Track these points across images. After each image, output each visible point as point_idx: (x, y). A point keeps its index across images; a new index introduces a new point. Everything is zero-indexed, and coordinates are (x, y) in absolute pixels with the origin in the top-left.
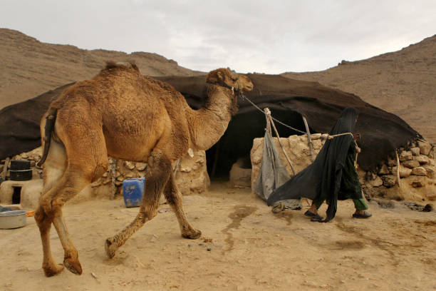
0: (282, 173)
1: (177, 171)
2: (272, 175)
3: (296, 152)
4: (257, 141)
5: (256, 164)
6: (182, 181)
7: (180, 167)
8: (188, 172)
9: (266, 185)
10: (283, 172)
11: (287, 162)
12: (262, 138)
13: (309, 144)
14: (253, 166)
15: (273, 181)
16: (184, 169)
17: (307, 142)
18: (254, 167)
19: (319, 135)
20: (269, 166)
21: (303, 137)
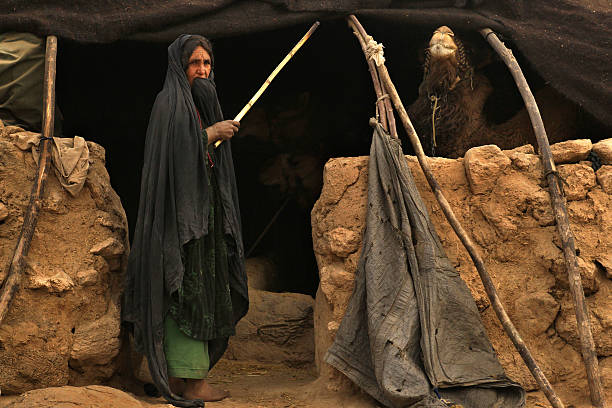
0: (447, 292)
1: (16, 290)
2: (406, 296)
3: (496, 211)
4: (341, 169)
5: (338, 259)
6: (33, 329)
7: (26, 270)
8: (59, 294)
9: (382, 335)
10: (452, 287)
11: (459, 249)
12: (358, 160)
13: (547, 180)
14: (324, 271)
15: (411, 321)
16: (41, 280)
17: (538, 173)
18: (328, 272)
19: (585, 145)
20: (394, 263)
21: (524, 155)
